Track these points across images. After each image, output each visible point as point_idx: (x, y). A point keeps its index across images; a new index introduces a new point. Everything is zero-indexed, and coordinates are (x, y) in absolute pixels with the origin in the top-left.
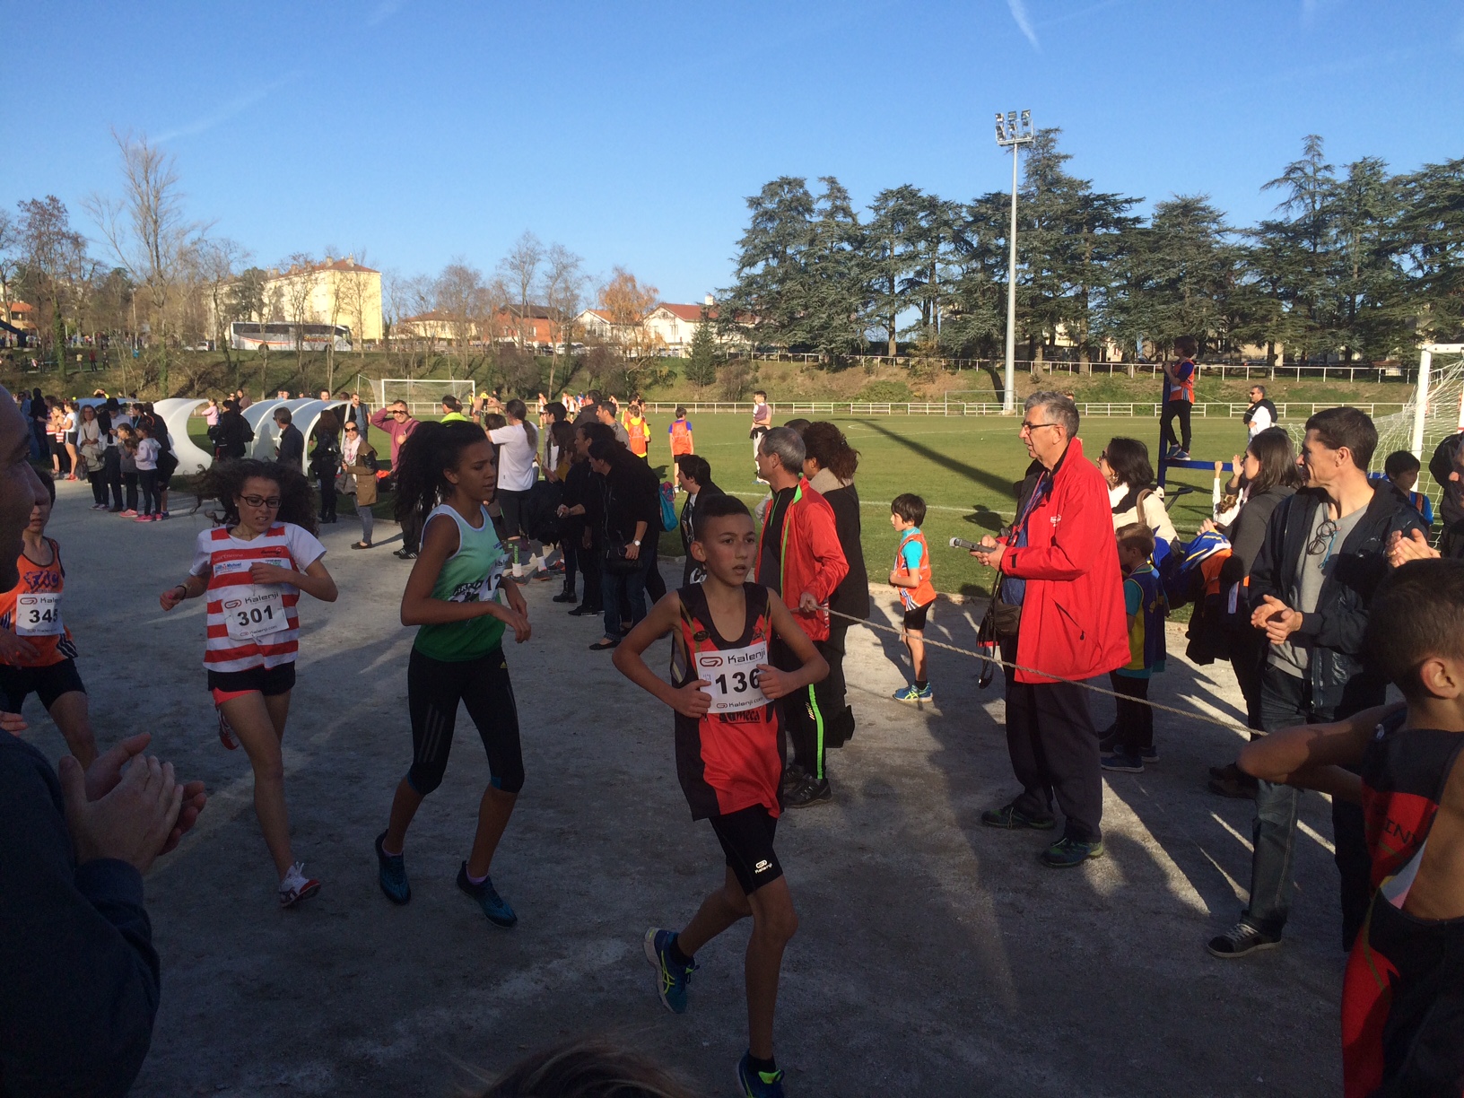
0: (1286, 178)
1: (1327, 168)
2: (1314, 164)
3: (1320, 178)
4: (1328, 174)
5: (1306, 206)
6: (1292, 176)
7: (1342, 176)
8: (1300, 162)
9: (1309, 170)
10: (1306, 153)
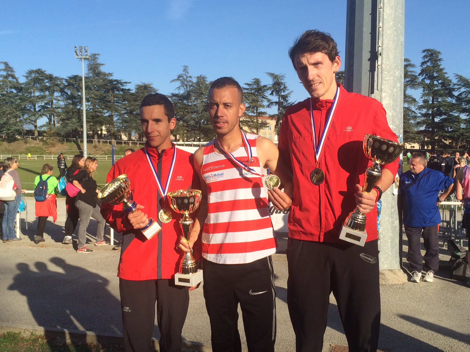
0: (178, 79)
1: (190, 77)
2: (186, 75)
3: (188, 80)
4: (191, 79)
5: (185, 89)
6: (180, 78)
7: (195, 80)
8: (182, 74)
9: (185, 77)
10: (184, 71)
